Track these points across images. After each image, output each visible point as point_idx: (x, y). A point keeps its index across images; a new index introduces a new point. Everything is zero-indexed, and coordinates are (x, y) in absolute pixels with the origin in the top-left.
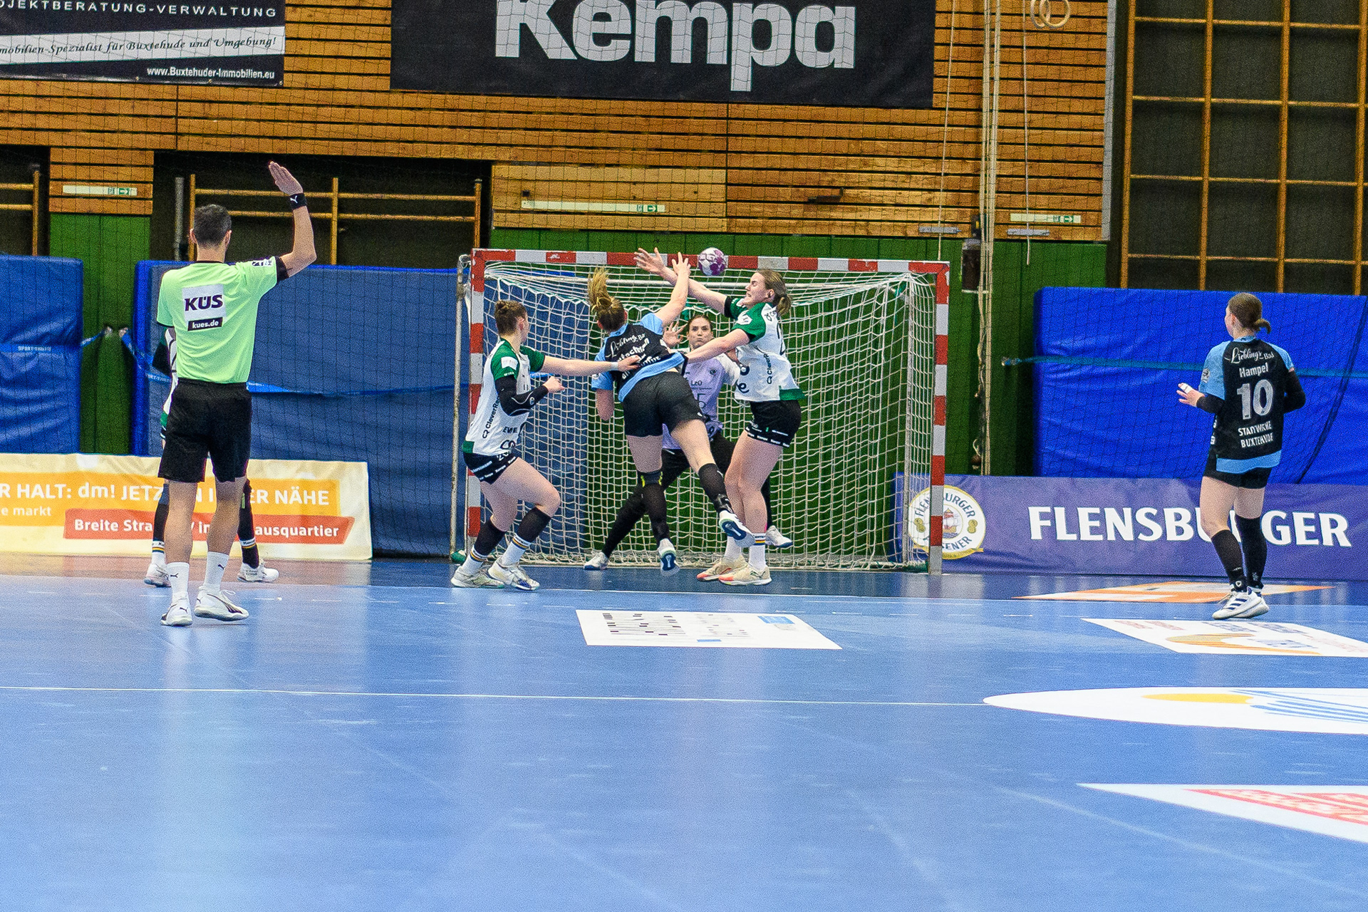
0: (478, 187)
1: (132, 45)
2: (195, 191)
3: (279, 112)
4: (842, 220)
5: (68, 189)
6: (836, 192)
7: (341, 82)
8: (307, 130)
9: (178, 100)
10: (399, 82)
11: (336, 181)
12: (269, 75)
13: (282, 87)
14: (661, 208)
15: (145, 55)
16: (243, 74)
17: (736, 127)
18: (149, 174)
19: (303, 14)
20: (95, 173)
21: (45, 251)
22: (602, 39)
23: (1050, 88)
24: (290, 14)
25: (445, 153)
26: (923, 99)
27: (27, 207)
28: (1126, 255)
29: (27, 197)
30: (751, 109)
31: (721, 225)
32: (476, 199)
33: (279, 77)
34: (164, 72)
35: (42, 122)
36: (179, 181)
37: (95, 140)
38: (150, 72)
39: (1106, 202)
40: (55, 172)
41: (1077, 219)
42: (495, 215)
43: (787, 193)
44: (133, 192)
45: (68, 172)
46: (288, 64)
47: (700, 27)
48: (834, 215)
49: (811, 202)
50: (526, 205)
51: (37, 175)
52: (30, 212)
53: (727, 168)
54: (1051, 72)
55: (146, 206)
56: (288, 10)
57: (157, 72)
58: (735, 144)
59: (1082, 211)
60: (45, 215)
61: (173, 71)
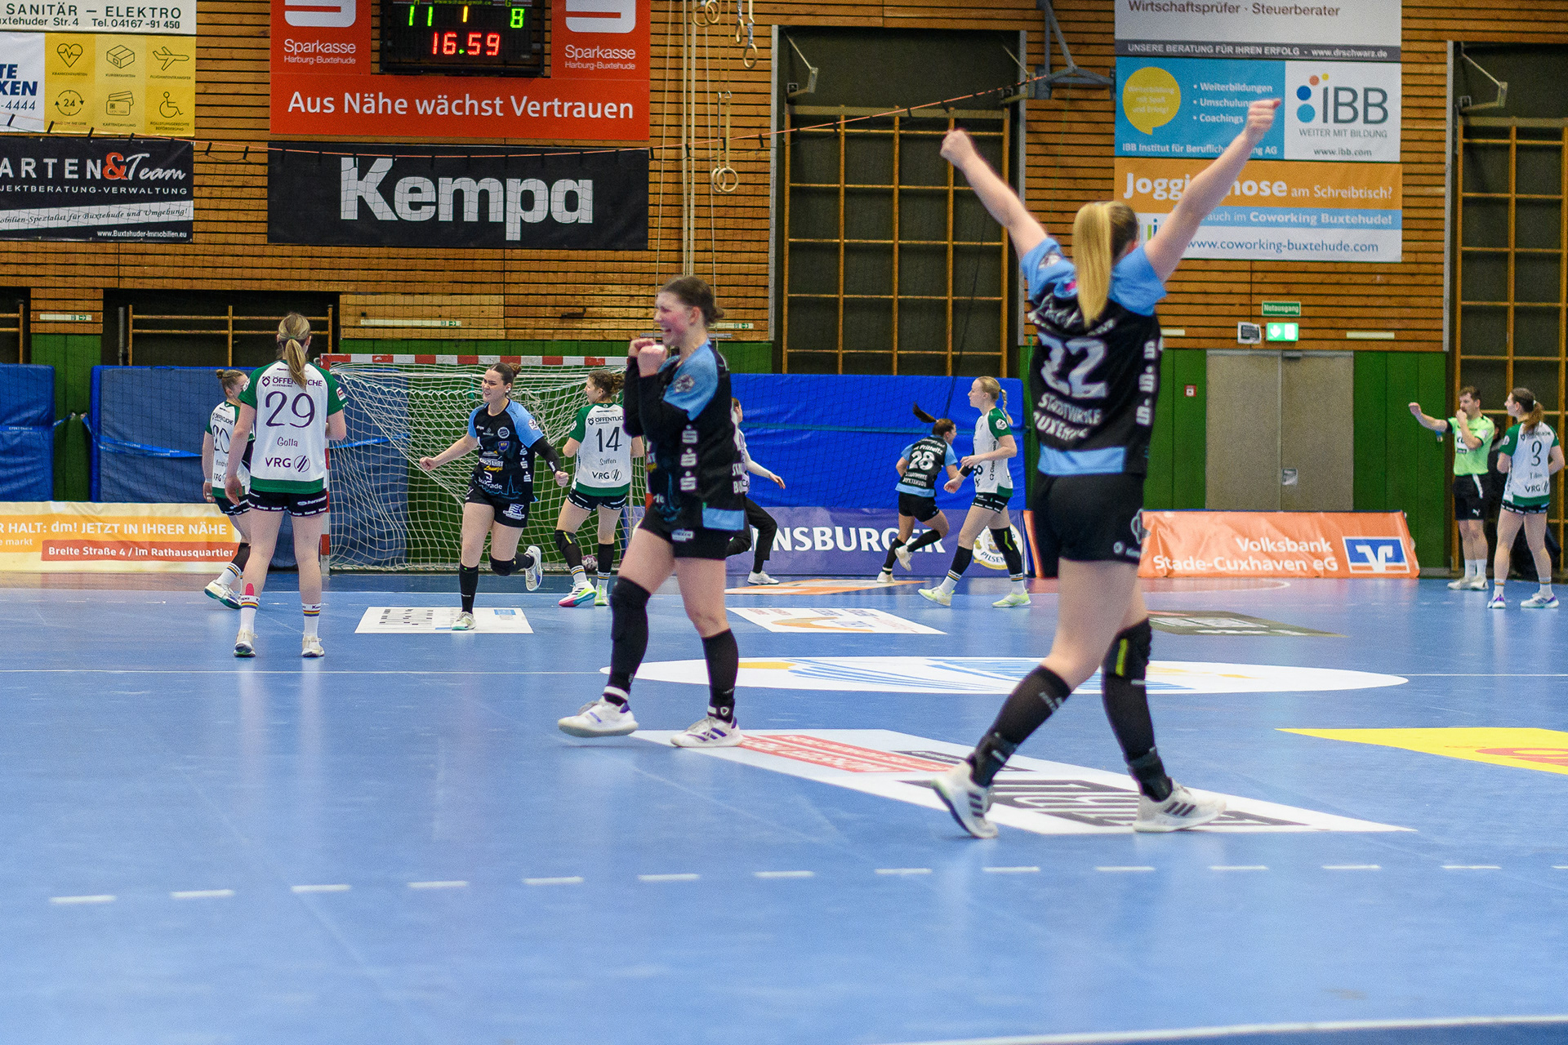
0: (330, 311)
1: (87, 216)
2: (133, 317)
3: (189, 261)
4: (586, 329)
5: (43, 317)
6: (580, 310)
7: (231, 239)
8: (208, 272)
9: (119, 254)
10: (273, 238)
11: (230, 308)
12: (183, 235)
13: (192, 243)
14: (458, 323)
15: (93, 222)
16: (164, 234)
17: (509, 265)
18: (99, 305)
19: (206, 192)
20: (60, 305)
21: (28, 360)
22: (415, 206)
23: (728, 234)
24: (196, 192)
25: (305, 287)
26: (641, 244)
27: (15, 329)
28: (786, 351)
29: (15, 322)
30: (517, 253)
31: (502, 334)
32: (329, 319)
33: (190, 236)
34: (109, 234)
35: (23, 270)
36: (121, 310)
37: (60, 282)
38: (100, 234)
39: (771, 313)
40: (33, 304)
41: (751, 326)
42: (342, 330)
43: (548, 311)
44: (89, 318)
45: (41, 305)
46: (196, 227)
47: (484, 196)
48: (579, 326)
49: (563, 317)
50: (363, 322)
51: (21, 307)
52: (17, 334)
53: (504, 294)
54: (730, 223)
55: (99, 329)
56: (195, 189)
57: (105, 234)
58: (508, 277)
59: (753, 320)
60: (28, 335)
61: (115, 233)
